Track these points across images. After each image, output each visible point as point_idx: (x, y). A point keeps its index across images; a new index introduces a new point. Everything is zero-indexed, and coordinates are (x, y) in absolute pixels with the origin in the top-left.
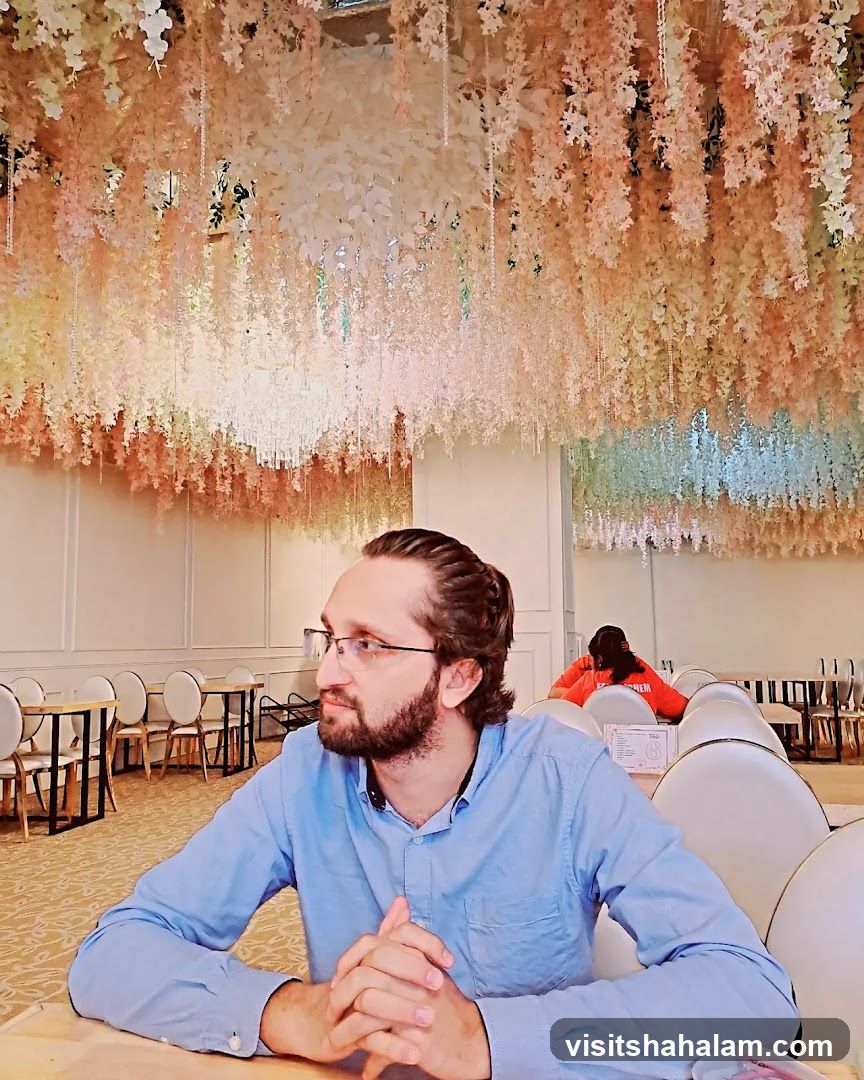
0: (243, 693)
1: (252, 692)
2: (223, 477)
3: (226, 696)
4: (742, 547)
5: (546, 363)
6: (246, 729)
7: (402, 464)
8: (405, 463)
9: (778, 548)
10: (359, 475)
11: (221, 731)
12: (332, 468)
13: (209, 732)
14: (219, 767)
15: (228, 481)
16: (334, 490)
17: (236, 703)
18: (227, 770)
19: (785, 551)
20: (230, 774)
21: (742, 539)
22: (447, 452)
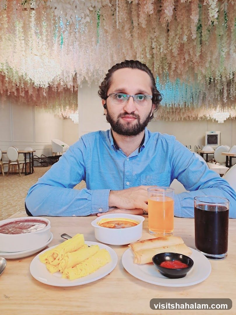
0: (30, 153)
1: (32, 153)
2: (22, 91)
3: (25, 154)
4: (160, 118)
5: (119, 59)
6: (31, 163)
7: (75, 89)
8: (76, 89)
9: (169, 118)
10: (62, 92)
11: (24, 163)
12: (55, 90)
13: (21, 164)
14: (24, 173)
15: (24, 92)
16: (54, 97)
17: (28, 156)
18: (26, 174)
19: (171, 119)
20: (27, 175)
21: (161, 116)
22: (89, 86)
